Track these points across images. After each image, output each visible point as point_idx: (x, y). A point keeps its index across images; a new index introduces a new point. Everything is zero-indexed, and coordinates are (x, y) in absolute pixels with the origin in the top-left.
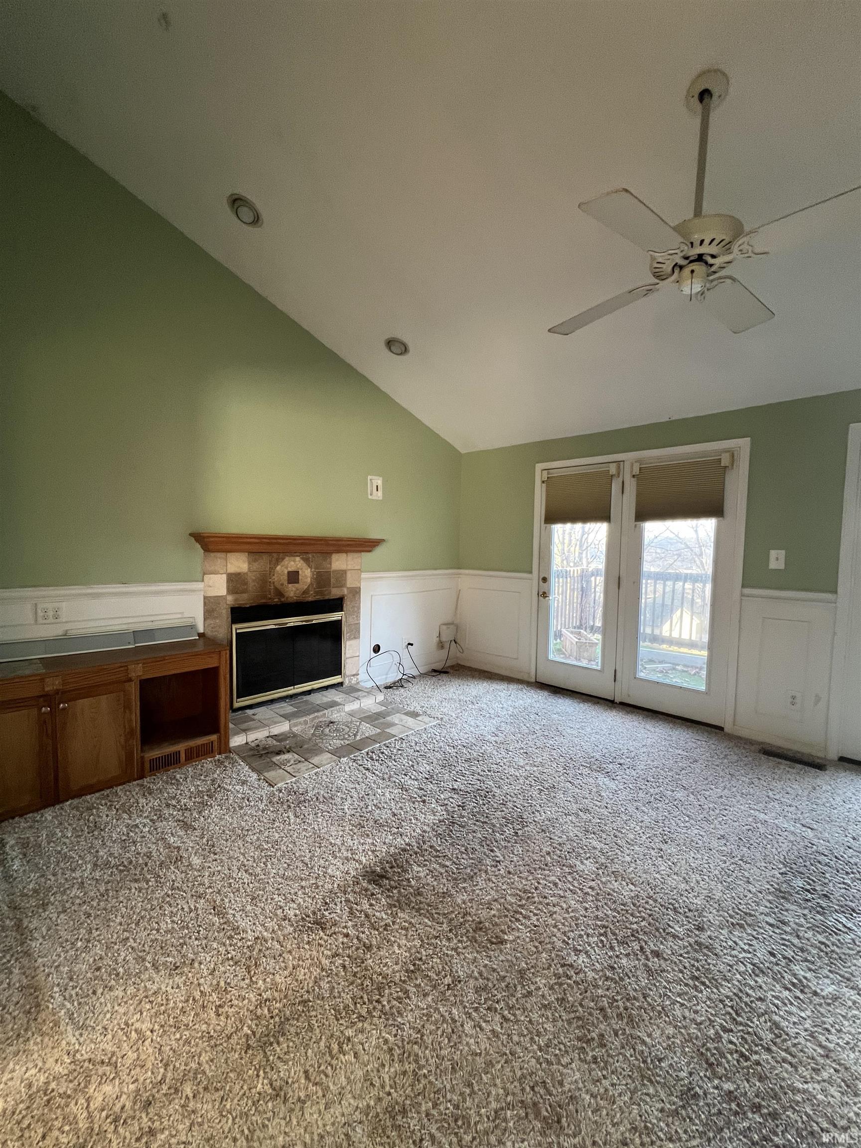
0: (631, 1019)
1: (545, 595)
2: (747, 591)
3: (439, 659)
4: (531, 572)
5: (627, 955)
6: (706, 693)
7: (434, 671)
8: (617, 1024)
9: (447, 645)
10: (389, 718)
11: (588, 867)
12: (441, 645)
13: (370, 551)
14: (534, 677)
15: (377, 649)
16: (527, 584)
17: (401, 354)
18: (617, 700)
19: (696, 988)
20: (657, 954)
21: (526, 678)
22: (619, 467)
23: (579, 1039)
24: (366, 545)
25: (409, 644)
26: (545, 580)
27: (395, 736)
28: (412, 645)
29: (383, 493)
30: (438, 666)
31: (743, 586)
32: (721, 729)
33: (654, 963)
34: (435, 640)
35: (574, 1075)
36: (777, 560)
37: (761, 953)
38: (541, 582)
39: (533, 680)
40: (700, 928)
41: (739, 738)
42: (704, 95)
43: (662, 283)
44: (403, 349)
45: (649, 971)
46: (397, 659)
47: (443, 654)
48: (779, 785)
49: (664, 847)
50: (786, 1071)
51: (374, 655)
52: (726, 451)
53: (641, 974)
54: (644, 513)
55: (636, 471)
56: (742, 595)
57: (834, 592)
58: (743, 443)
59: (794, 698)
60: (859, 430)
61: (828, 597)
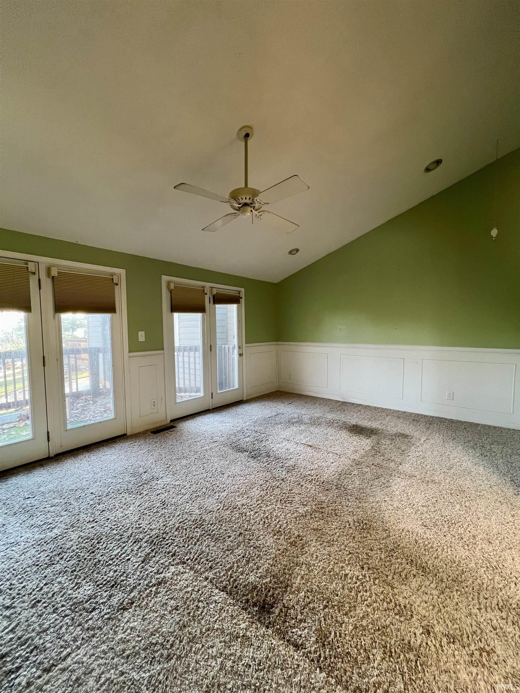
2: (132, 354)
6: (115, 419)
18: (52, 455)
22: (35, 266)
31: (130, 352)
32: (125, 435)
36: (142, 336)
41: (137, 434)
42: (248, 136)
52: (114, 274)
55: (55, 273)
56: (130, 357)
57: (163, 349)
58: (122, 272)
59: (154, 402)
60: (165, 278)
61: (162, 352)
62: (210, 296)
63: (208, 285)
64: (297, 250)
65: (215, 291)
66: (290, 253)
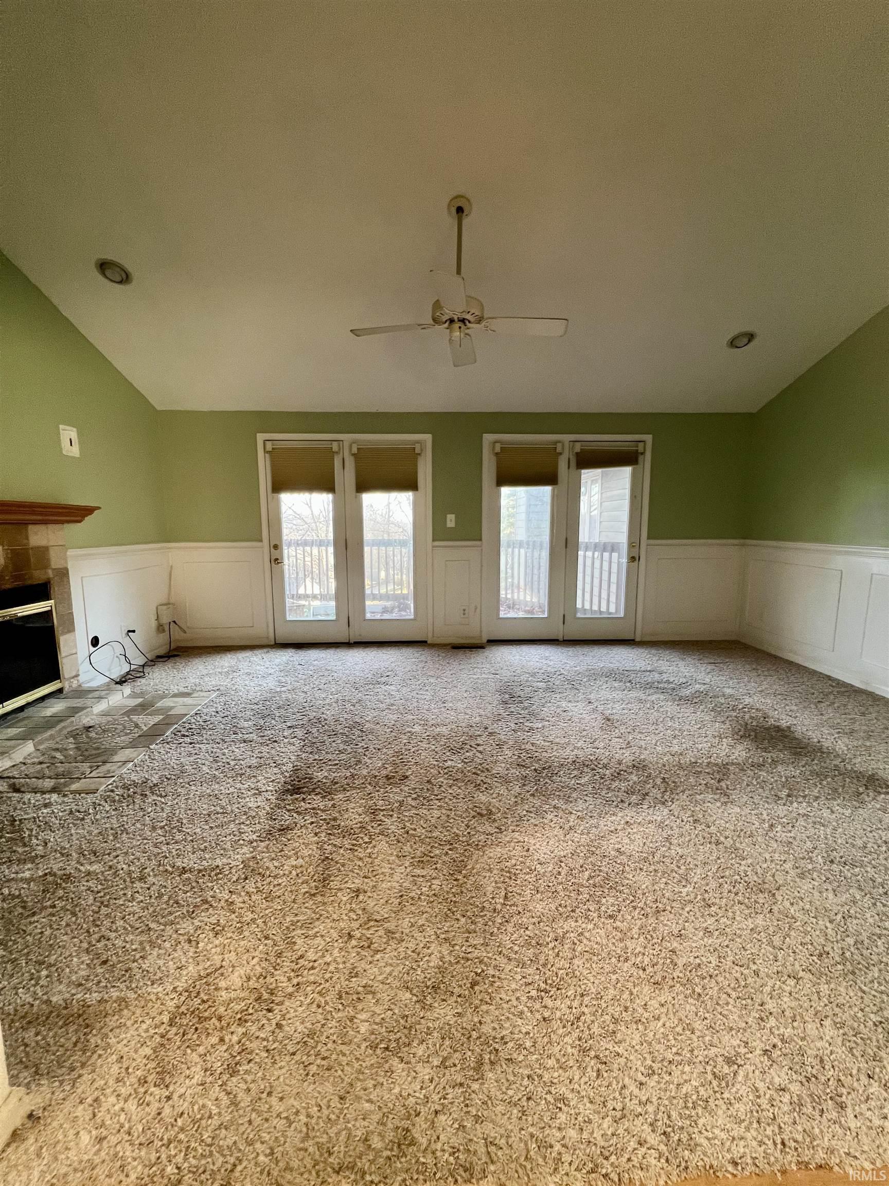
0: (487, 770)
1: (277, 561)
2: (437, 543)
3: (160, 644)
4: (261, 541)
5: (467, 752)
6: (414, 620)
7: (158, 657)
8: (484, 775)
9: (167, 628)
10: (159, 705)
11: (417, 728)
12: (160, 628)
13: (80, 522)
14: (273, 640)
15: (95, 642)
16: (260, 552)
17: (121, 282)
18: (352, 641)
19: (500, 748)
20: (478, 745)
21: (265, 642)
22: (339, 446)
23: (475, 787)
24: (78, 514)
25: (129, 631)
26: (276, 547)
27: (187, 715)
28: (134, 631)
29: (81, 449)
30: (162, 651)
31: (433, 540)
32: (426, 642)
33: (480, 748)
34: (154, 624)
35: (483, 798)
36: (451, 521)
37: (513, 726)
38: (272, 549)
39: (273, 643)
40: (486, 728)
41: (438, 644)
42: (460, 210)
43: (437, 326)
44: (124, 277)
45: (481, 752)
46: (119, 650)
47: (164, 637)
48: (472, 661)
49: (445, 705)
50: (544, 754)
51: (92, 649)
52: (418, 442)
53: (478, 754)
54: (363, 486)
55: (355, 450)
56: (433, 547)
57: (481, 540)
58: (427, 438)
59: (464, 610)
60: (488, 438)
61: (478, 543)
62: (571, 457)
63: (567, 438)
64: (751, 337)
65: (578, 448)
66: (733, 344)
